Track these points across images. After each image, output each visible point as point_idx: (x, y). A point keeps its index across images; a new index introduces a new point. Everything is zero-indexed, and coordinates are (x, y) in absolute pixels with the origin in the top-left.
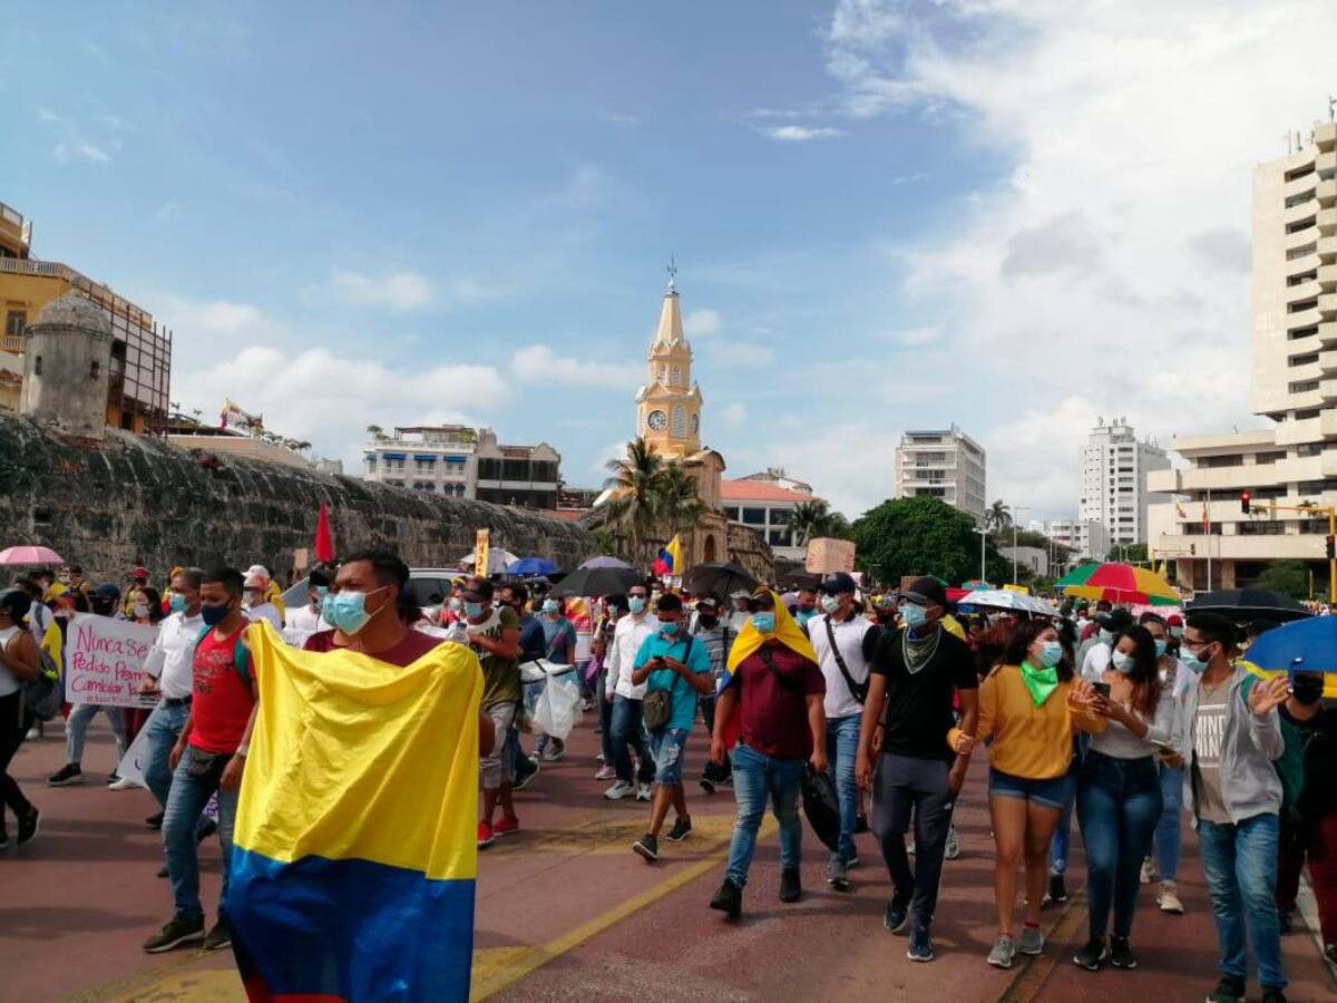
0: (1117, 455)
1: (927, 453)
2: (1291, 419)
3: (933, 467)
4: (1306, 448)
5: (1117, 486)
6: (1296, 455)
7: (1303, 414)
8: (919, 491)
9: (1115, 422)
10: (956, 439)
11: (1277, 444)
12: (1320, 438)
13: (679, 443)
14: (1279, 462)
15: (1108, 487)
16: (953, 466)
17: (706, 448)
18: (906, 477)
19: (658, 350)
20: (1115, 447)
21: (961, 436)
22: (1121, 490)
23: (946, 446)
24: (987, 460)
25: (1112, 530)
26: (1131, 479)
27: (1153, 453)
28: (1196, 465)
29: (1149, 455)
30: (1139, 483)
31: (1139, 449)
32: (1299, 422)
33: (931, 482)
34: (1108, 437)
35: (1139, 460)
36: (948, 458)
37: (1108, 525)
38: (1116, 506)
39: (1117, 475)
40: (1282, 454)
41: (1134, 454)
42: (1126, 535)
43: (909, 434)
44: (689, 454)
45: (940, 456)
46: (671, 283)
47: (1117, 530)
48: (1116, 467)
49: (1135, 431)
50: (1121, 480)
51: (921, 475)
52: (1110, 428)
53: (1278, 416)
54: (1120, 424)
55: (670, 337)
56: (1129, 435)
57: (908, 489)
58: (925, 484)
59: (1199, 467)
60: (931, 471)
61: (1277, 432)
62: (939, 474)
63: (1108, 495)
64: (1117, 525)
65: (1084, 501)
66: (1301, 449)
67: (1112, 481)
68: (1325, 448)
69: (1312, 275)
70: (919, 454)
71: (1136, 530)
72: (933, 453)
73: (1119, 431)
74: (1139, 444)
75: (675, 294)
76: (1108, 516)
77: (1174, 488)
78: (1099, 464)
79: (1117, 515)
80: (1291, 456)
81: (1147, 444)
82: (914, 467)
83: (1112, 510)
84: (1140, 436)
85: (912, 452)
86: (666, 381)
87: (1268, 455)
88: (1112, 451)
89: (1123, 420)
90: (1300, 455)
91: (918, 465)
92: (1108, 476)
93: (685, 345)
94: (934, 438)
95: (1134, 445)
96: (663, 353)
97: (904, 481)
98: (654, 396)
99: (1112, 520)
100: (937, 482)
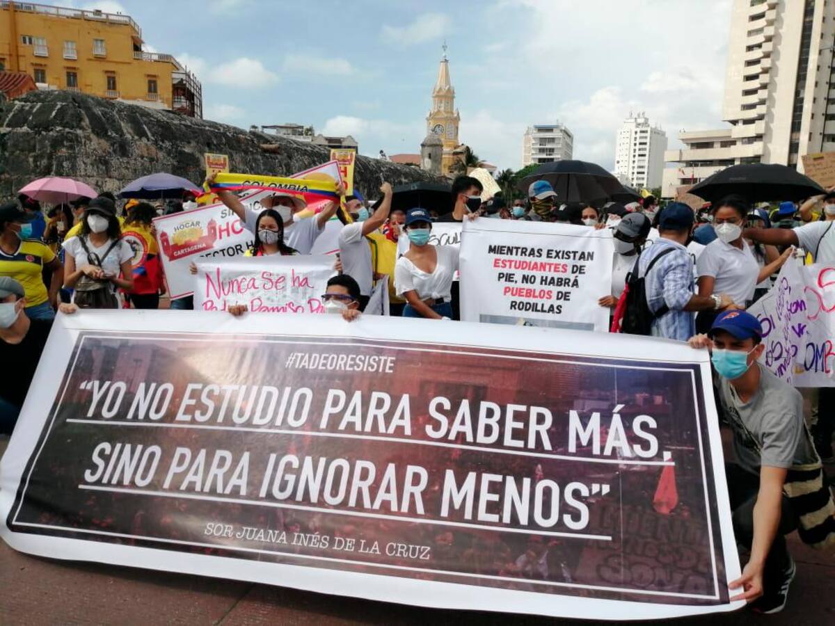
0: (639, 135)
1: (546, 138)
2: (740, 124)
3: (549, 146)
4: (747, 140)
5: (637, 153)
6: (741, 143)
7: (747, 122)
8: (540, 160)
9: (639, 115)
10: (561, 130)
11: (733, 137)
12: (754, 135)
13: (450, 142)
14: (732, 147)
15: (632, 153)
16: (560, 146)
17: (463, 145)
18: (533, 152)
19: (438, 92)
20: (638, 130)
21: (563, 128)
22: (640, 155)
23: (556, 134)
24: (574, 140)
25: (633, 179)
26: (645, 149)
27: (658, 134)
28: (690, 147)
29: (657, 135)
30: (650, 151)
31: (651, 132)
32: (744, 126)
33: (547, 155)
34: (634, 124)
35: (651, 138)
36: (556, 141)
37: (630, 177)
38: (636, 165)
39: (638, 147)
40: (733, 143)
41: (648, 135)
42: (641, 182)
43: (536, 127)
44: (455, 148)
45: (552, 140)
46: (444, 55)
47: (635, 179)
48: (637, 142)
49: (649, 121)
50: (640, 150)
51: (541, 151)
52: (636, 119)
53: (734, 122)
54: (641, 116)
55: (444, 85)
56: (646, 123)
57: (534, 159)
58: (544, 156)
59: (691, 149)
60: (547, 149)
61: (733, 131)
62: (552, 150)
63: (632, 159)
64: (635, 176)
65: (618, 162)
66: (744, 141)
67: (635, 150)
68: (755, 141)
69: (759, 46)
70: (541, 139)
71: (646, 179)
72: (549, 138)
73: (641, 121)
74: (651, 128)
75: (446, 61)
76: (631, 171)
77: (678, 160)
78: (628, 140)
79: (636, 170)
80: (739, 144)
81: (656, 128)
82: (538, 146)
83: (633, 167)
84: (652, 124)
85: (537, 138)
86: (442, 109)
87: (728, 143)
88: (636, 133)
89: (643, 114)
90: (743, 143)
91: (540, 145)
92: (633, 147)
93: (452, 89)
94: (549, 129)
95: (649, 129)
96: (441, 94)
97: (532, 154)
98: (437, 117)
99: (633, 173)
100: (550, 155)
